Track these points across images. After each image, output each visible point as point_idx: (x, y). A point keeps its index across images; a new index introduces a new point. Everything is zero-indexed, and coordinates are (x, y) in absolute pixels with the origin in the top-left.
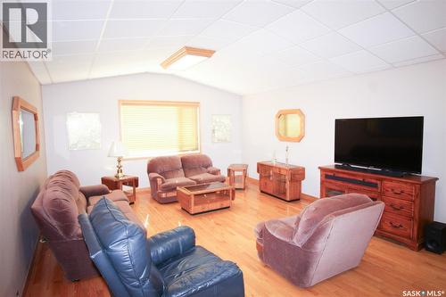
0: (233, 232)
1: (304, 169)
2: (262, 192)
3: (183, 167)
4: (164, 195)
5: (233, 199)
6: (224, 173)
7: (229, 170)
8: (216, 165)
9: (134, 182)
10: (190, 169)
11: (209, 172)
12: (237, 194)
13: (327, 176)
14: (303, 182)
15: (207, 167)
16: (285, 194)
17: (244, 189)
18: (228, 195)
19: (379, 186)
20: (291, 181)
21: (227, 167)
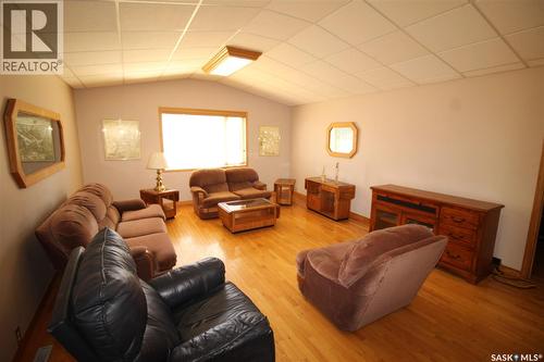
0: (275, 255)
1: (354, 187)
2: (309, 209)
3: (228, 181)
4: (205, 210)
5: (278, 217)
6: (270, 188)
7: (275, 185)
8: (262, 180)
9: (174, 196)
10: (235, 183)
11: (254, 187)
12: (283, 211)
13: (379, 198)
14: (353, 201)
15: (252, 182)
16: (332, 211)
17: (290, 205)
18: (272, 213)
19: (437, 211)
20: (340, 199)
21: (274, 181)
